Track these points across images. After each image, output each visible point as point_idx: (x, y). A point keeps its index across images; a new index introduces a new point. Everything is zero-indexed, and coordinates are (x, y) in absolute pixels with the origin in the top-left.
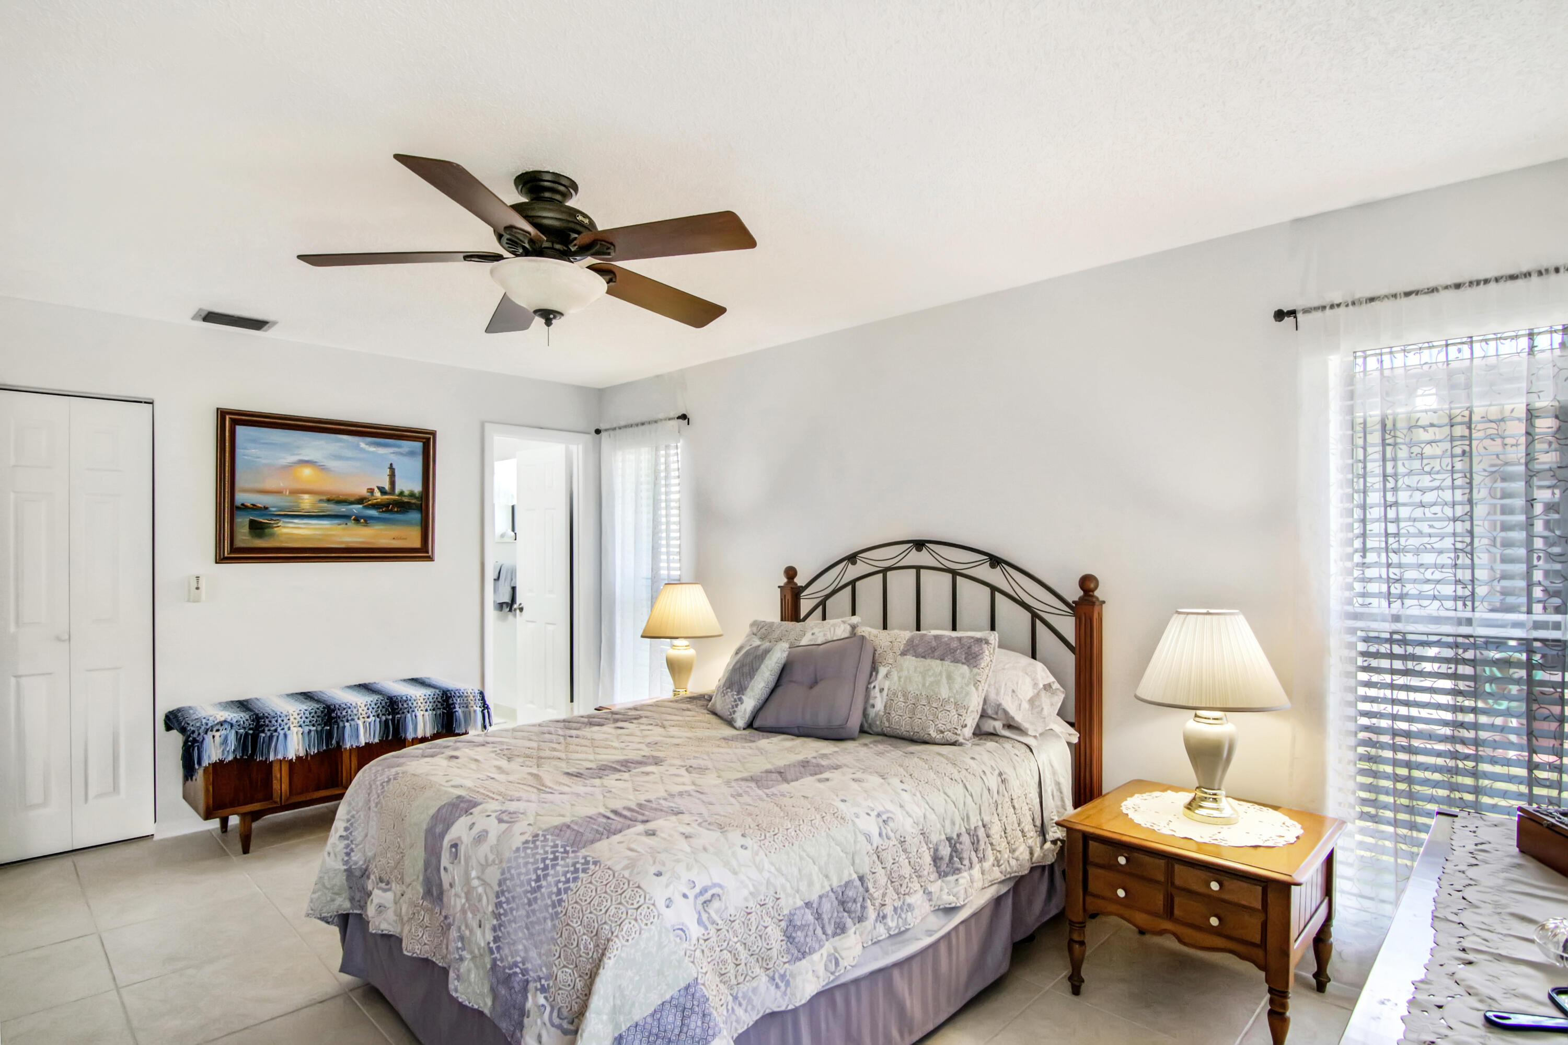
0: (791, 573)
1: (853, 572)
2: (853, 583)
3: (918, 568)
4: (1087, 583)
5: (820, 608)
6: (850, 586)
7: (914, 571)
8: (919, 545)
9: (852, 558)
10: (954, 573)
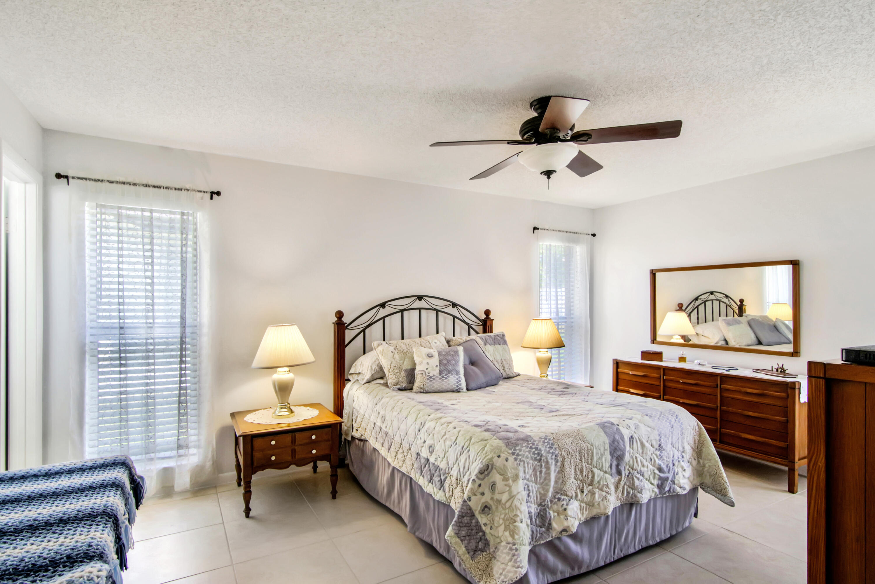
0: (340, 315)
1: (383, 312)
2: (383, 318)
3: (420, 309)
4: (487, 313)
5: (362, 333)
6: (382, 320)
7: (418, 310)
8: (420, 298)
9: (383, 305)
10: (437, 311)
